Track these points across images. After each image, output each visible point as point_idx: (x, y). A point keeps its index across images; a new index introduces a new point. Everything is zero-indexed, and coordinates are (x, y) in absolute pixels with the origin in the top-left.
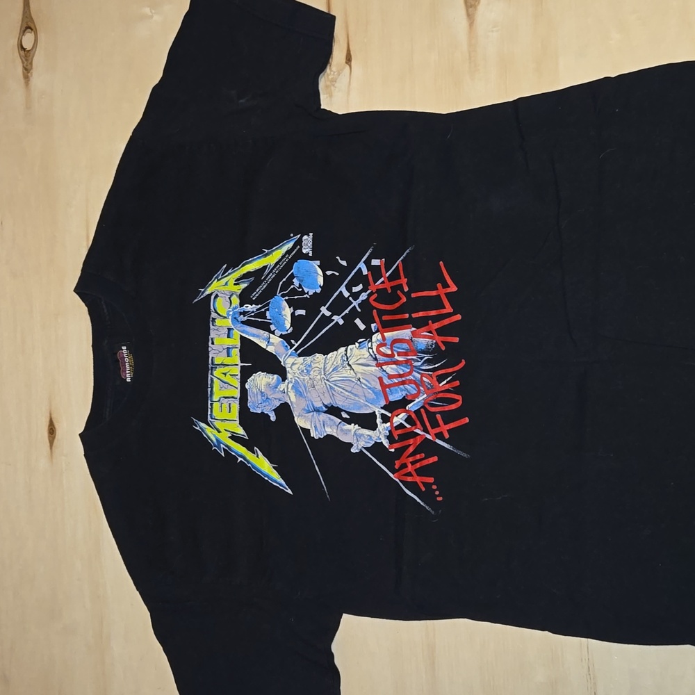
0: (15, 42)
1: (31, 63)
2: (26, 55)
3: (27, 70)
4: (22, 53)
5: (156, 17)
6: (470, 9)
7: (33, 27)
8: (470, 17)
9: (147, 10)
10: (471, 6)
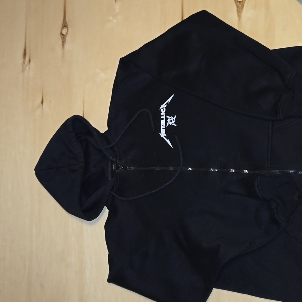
0: (59, 32)
1: (65, 40)
2: (63, 37)
3: (63, 42)
4: (62, 36)
5: (114, 21)
6: (239, 13)
7: (67, 26)
8: (239, 16)
9: (111, 18)
10: (240, 12)
